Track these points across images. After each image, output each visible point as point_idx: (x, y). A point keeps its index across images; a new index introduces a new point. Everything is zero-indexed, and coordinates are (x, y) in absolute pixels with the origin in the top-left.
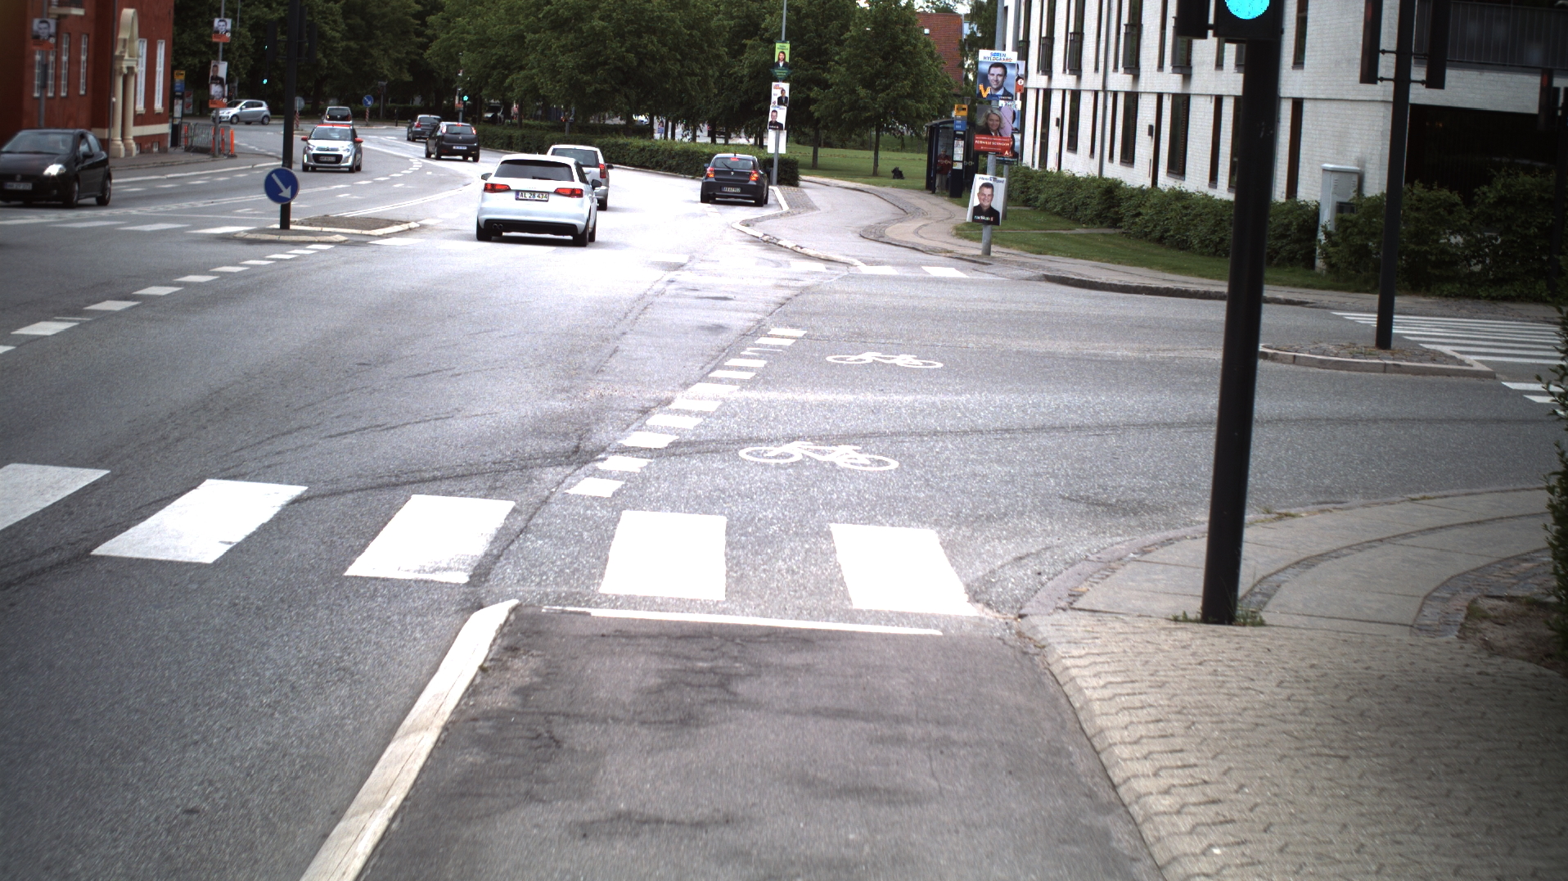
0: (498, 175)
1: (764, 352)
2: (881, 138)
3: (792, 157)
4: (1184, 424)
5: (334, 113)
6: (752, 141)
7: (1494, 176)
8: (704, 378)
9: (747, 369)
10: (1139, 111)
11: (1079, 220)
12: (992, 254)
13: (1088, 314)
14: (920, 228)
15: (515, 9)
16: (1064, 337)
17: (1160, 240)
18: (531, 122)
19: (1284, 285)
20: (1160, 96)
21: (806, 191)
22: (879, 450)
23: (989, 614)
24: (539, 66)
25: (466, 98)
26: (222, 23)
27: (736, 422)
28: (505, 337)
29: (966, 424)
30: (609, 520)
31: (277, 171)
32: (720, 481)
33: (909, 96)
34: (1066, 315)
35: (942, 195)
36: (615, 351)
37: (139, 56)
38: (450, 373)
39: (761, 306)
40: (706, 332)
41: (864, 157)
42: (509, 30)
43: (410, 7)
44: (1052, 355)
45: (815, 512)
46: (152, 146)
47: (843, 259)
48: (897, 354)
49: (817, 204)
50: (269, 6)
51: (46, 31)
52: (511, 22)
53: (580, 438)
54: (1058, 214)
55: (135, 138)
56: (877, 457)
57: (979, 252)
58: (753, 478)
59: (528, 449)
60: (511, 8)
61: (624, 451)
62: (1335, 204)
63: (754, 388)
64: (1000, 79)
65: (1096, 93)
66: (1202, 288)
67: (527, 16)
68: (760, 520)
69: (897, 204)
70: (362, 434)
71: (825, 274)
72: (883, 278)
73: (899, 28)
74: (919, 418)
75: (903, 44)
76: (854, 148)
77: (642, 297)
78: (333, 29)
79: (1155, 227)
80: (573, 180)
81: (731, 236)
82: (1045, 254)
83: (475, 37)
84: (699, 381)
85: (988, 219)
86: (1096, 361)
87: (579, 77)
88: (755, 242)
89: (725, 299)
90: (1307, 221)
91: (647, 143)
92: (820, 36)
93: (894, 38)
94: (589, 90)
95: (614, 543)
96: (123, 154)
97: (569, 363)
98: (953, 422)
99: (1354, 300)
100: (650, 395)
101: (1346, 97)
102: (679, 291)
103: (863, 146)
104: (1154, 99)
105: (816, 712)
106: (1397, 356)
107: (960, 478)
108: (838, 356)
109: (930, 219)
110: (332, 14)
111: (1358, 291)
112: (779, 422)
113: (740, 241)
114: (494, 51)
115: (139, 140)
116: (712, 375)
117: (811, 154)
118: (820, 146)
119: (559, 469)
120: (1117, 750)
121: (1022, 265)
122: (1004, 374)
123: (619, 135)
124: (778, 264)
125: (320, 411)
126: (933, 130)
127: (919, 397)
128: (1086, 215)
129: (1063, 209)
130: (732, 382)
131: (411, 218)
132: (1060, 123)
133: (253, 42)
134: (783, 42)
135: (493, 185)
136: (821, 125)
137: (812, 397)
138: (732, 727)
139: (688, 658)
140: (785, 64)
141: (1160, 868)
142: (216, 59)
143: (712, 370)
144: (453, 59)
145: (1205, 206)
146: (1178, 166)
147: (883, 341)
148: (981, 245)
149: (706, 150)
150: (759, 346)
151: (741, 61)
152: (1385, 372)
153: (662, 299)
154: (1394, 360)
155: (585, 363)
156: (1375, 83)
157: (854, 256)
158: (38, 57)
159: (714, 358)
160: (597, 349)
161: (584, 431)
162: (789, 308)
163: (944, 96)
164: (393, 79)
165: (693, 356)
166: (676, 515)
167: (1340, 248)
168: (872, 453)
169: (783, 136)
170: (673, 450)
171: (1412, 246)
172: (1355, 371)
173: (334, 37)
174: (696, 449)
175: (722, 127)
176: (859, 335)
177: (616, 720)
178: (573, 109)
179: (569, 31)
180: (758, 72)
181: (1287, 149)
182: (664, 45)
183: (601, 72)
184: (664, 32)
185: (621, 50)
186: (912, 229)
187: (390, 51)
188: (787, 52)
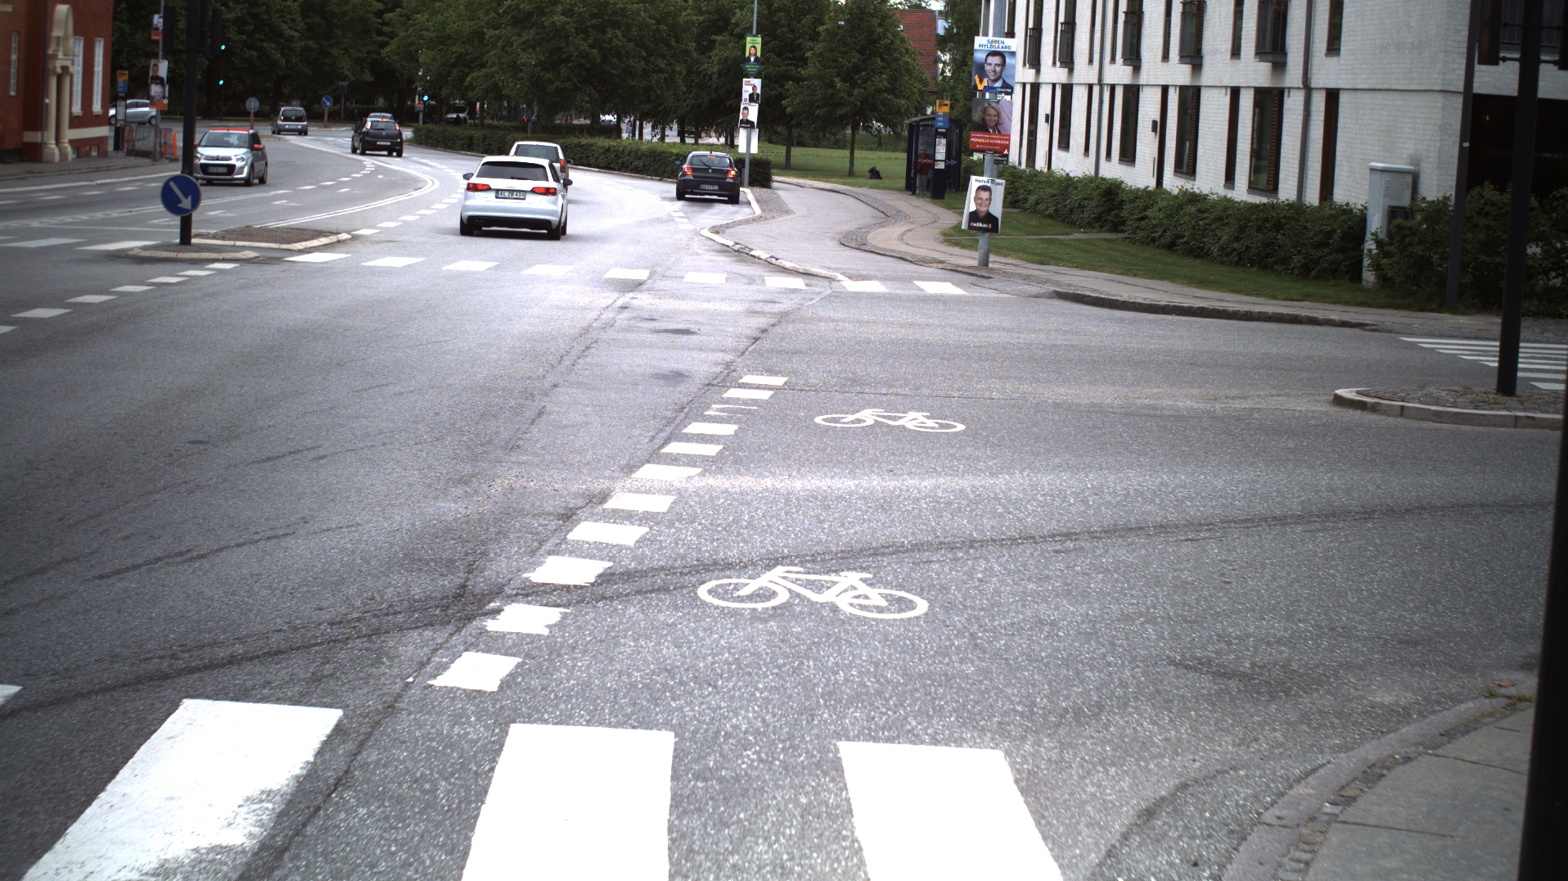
0: (479, 175)
1: (734, 411)
2: (857, 136)
3: (764, 158)
4: (1300, 517)
5: (288, 114)
6: (722, 140)
8: (655, 456)
9: (712, 439)
10: (1141, 105)
11: (1076, 224)
12: (991, 265)
13: (1126, 348)
14: (905, 233)
15: (475, 5)
16: (1105, 379)
17: (1171, 246)
18: (495, 122)
19: (1334, 303)
20: (1165, 90)
21: (780, 193)
22: (897, 578)
24: (500, 64)
25: (426, 98)
26: (161, 20)
27: (695, 531)
28: (401, 393)
29: (1012, 526)
30: (485, 748)
31: (175, 179)
32: (668, 651)
33: (887, 90)
35: (923, 196)
36: (540, 414)
37: (74, 55)
38: (312, 454)
39: (730, 342)
40: (661, 382)
41: (839, 157)
42: (468, 27)
43: (371, 5)
44: (1099, 409)
45: (813, 714)
46: (90, 150)
47: (823, 272)
48: (906, 413)
49: (792, 208)
52: (472, 19)
54: (1050, 216)
55: (71, 142)
56: (897, 593)
57: (975, 263)
58: (717, 642)
59: (389, 594)
61: (528, 593)
62: (1386, 208)
63: (720, 471)
64: (998, 69)
65: (1090, 87)
67: (487, 13)
68: (728, 736)
69: (876, 205)
70: (149, 571)
71: (806, 292)
72: (872, 297)
73: (875, 21)
74: (947, 515)
75: (880, 38)
76: (828, 147)
77: (586, 330)
78: (291, 29)
79: (1165, 231)
80: (547, 180)
81: (696, 245)
83: (434, 35)
84: (648, 462)
85: (985, 226)
86: (1156, 416)
87: (542, 74)
88: (724, 251)
89: (687, 332)
90: (1352, 228)
91: (613, 143)
92: (792, 31)
93: (871, 31)
94: (551, 88)
96: (57, 158)
97: (477, 436)
98: (994, 522)
99: (1421, 321)
100: (578, 486)
101: (1395, 87)
102: (632, 322)
103: (837, 145)
104: (1158, 92)
106: (1527, 405)
107: (1020, 630)
108: (826, 416)
109: (913, 222)
110: (290, 12)
111: (1422, 310)
112: (754, 528)
113: (708, 251)
114: (453, 49)
115: (76, 144)
116: (667, 449)
117: (784, 153)
118: (792, 145)
121: (1027, 279)
122: (1046, 441)
123: (584, 136)
124: (751, 280)
125: (105, 527)
126: (912, 128)
127: (942, 480)
128: (1082, 218)
129: (1056, 211)
130: (691, 461)
131: (341, 228)
132: (1050, 119)
134: (755, 36)
135: (475, 185)
136: (793, 122)
137: (798, 484)
140: (757, 59)
142: (156, 56)
143: (666, 442)
144: (413, 58)
145: (1225, 209)
146: (1187, 165)
147: (884, 391)
148: (976, 254)
149: (675, 151)
150: (728, 402)
151: (710, 57)
152: (1515, 427)
153: (611, 334)
154: (1525, 410)
155: (497, 433)
157: (836, 270)
159: (669, 422)
160: (516, 411)
161: (477, 558)
162: (765, 344)
163: (921, 93)
164: (353, 79)
165: (643, 419)
167: (1395, 259)
168: (888, 585)
170: (601, 590)
171: (1483, 258)
172: (1480, 425)
173: (293, 36)
174: (635, 587)
175: (693, 126)
176: (854, 383)
178: (536, 109)
179: (531, 27)
180: (729, 70)
181: (1320, 146)
182: (630, 40)
183: (563, 69)
184: (629, 27)
185: (584, 46)
186: (896, 235)
187: (351, 51)
188: (759, 47)
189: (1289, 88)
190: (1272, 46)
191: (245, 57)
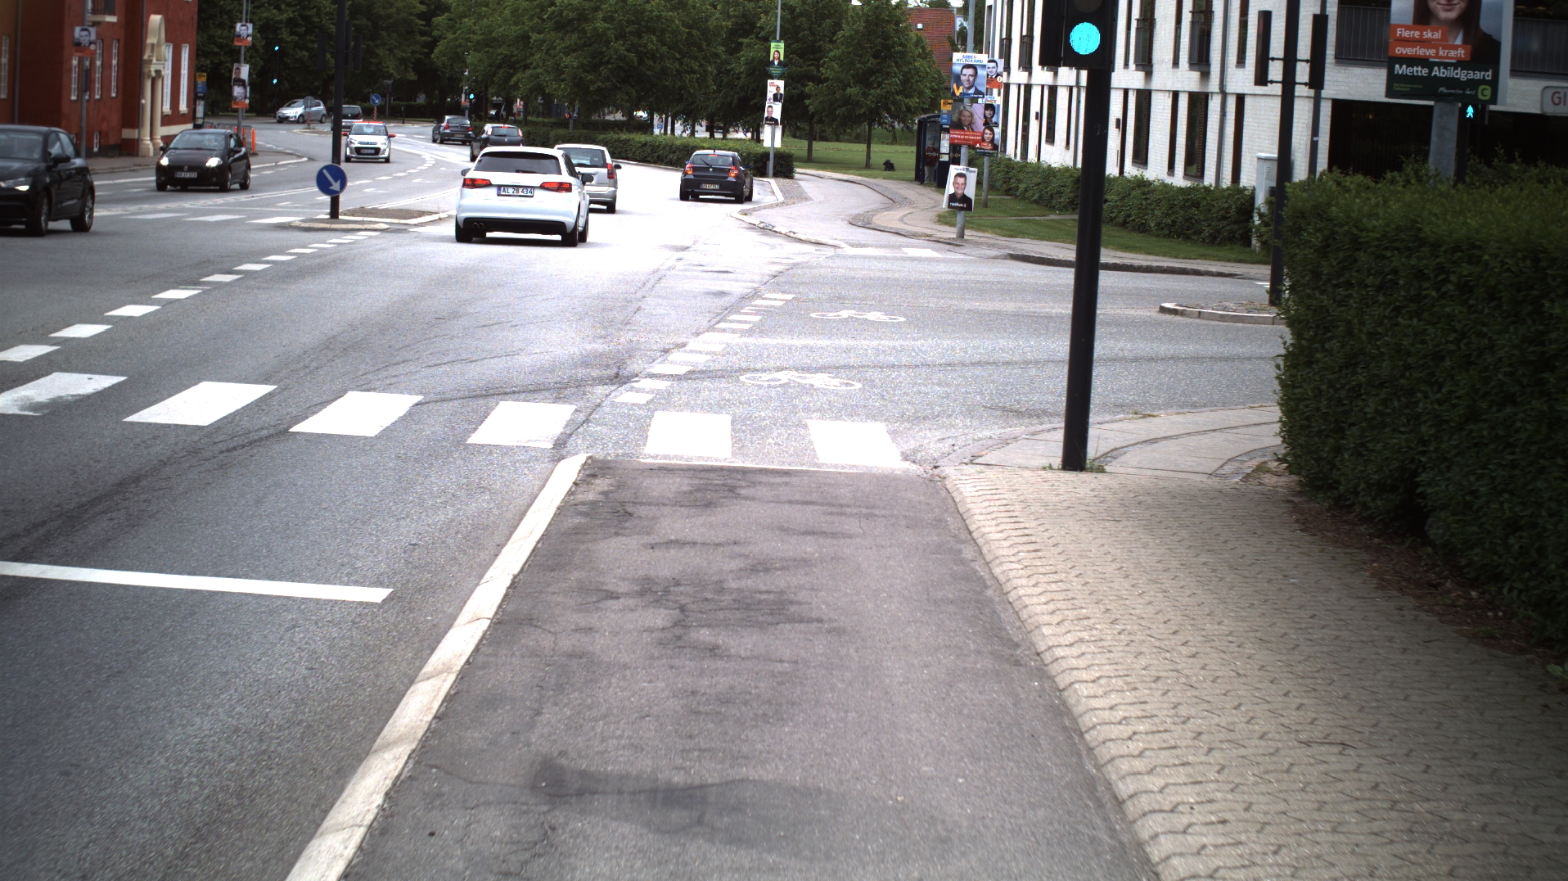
0: (477, 170)
1: (760, 311)
2: (873, 131)
3: (787, 151)
6: (749, 135)
7: (1403, 162)
8: (711, 329)
9: (746, 322)
10: (1109, 106)
11: (1054, 207)
12: (965, 237)
14: (905, 215)
15: (520, 11)
16: (1011, 299)
17: (1124, 224)
18: (535, 119)
19: (1219, 260)
20: (1127, 92)
21: (801, 183)
22: (847, 376)
23: (914, 467)
24: (544, 66)
25: (472, 96)
26: (244, 28)
27: (737, 358)
28: (547, 299)
29: (918, 360)
30: (646, 416)
31: (327, 167)
32: (726, 395)
33: (898, 93)
34: (1017, 283)
35: (929, 185)
36: (639, 309)
37: (165, 60)
38: (509, 324)
39: (757, 278)
40: (712, 296)
41: (857, 150)
42: (515, 30)
43: (415, 8)
44: (999, 313)
45: (796, 413)
47: (831, 242)
48: (869, 312)
49: (811, 196)
50: (278, 8)
51: (87, 38)
52: (516, 23)
53: (619, 368)
54: (1036, 202)
55: (163, 138)
56: (846, 381)
57: (954, 236)
58: (751, 393)
59: (580, 375)
60: (517, 10)
61: (652, 376)
62: (1268, 188)
63: (751, 336)
64: (971, 79)
65: (1071, 88)
66: (1145, 264)
67: (531, 19)
68: (756, 417)
69: (886, 194)
70: (453, 365)
71: (815, 254)
72: (865, 257)
73: (891, 25)
74: (882, 357)
75: (894, 44)
76: (849, 141)
77: (655, 272)
79: (1119, 212)
80: (559, 172)
81: (731, 224)
82: (1016, 237)
83: (481, 37)
84: (708, 331)
85: (961, 205)
87: (584, 76)
88: (754, 228)
89: (727, 272)
90: (1246, 204)
91: (648, 138)
92: (813, 34)
93: (886, 37)
94: (592, 88)
95: (651, 429)
96: (151, 153)
97: (603, 318)
98: (908, 359)
100: (668, 341)
102: (687, 267)
103: (857, 139)
104: (1122, 94)
105: (790, 502)
107: (908, 395)
108: (820, 313)
109: (915, 207)
112: (771, 358)
113: (739, 228)
114: (499, 51)
116: (718, 326)
117: (806, 147)
118: (815, 139)
119: (606, 387)
120: (976, 517)
121: (992, 246)
122: (954, 326)
123: (622, 131)
124: (773, 247)
125: (417, 350)
126: (923, 124)
127: (883, 342)
128: (1060, 203)
129: (1041, 197)
130: (734, 331)
131: (441, 210)
132: (1039, 116)
133: (263, 43)
134: (778, 42)
135: (472, 180)
136: (815, 119)
137: (798, 342)
138: (738, 507)
139: (709, 479)
140: (780, 63)
141: (988, 563)
143: (718, 322)
144: (458, 58)
145: (1163, 192)
146: (1141, 157)
147: (858, 302)
148: (955, 230)
150: (755, 306)
151: (738, 58)
152: (1273, 324)
153: (673, 272)
155: (615, 318)
156: (1266, 85)
157: (841, 240)
158: (75, 62)
159: (718, 314)
160: (623, 308)
161: (621, 364)
162: (781, 279)
163: (933, 91)
164: (398, 77)
165: (702, 312)
166: (694, 414)
167: (1271, 227)
168: (842, 378)
169: (779, 131)
170: (689, 376)
172: (1247, 323)
174: (707, 375)
175: (721, 121)
176: (839, 298)
177: (664, 505)
178: (577, 106)
179: (573, 31)
180: (755, 70)
181: (1232, 140)
182: (664, 44)
183: (604, 71)
184: (663, 31)
185: (622, 51)
186: (898, 217)
187: (395, 51)
188: (782, 52)
189: (1212, 93)
190: (1200, 60)
191: (297, 57)
